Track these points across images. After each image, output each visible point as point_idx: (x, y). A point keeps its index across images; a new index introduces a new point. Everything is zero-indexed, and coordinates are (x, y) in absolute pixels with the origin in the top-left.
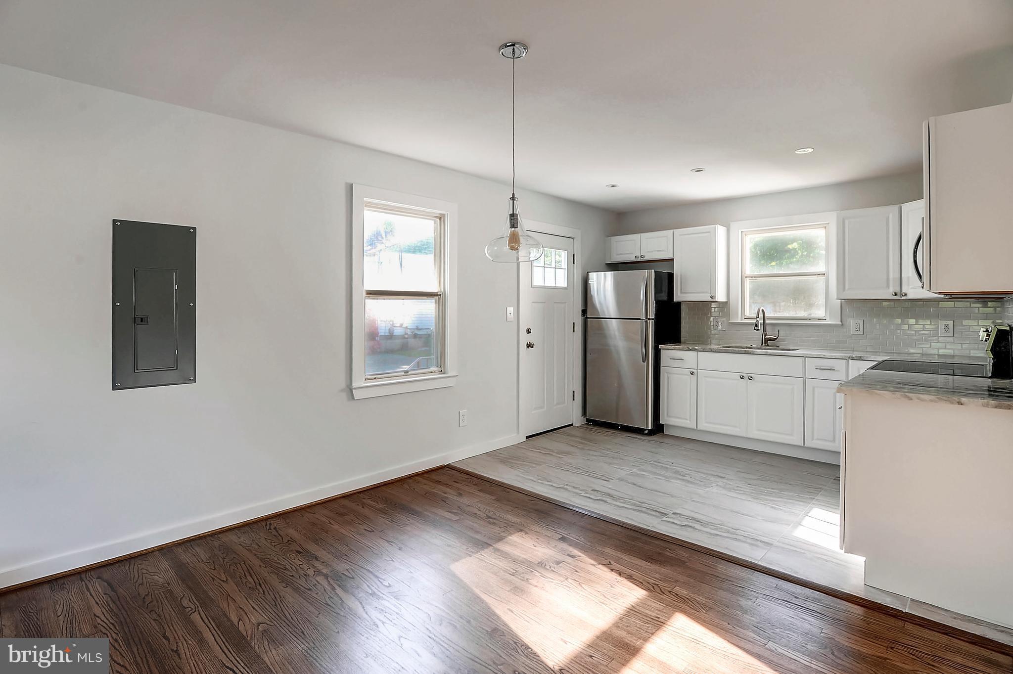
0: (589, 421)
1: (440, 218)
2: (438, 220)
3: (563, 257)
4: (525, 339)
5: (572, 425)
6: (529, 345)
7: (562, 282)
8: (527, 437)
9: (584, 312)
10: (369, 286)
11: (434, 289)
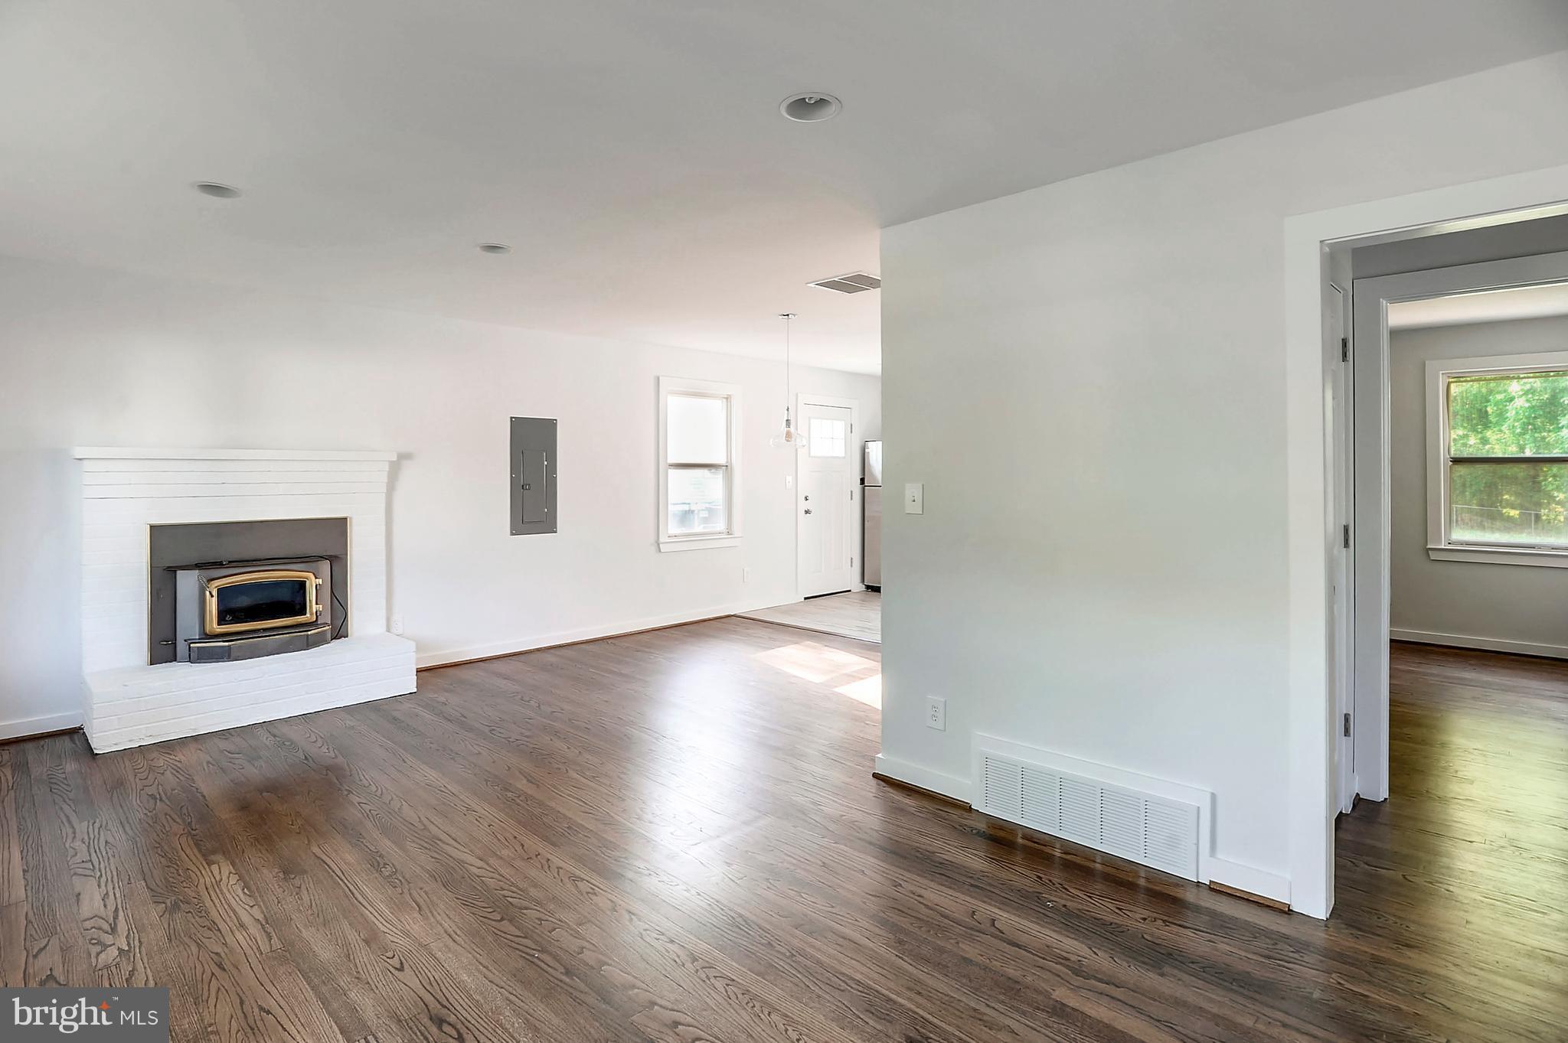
0: (868, 587)
1: (727, 398)
2: (725, 400)
3: (839, 428)
4: (803, 505)
5: (850, 591)
6: (807, 512)
7: (839, 450)
8: (805, 598)
9: (862, 481)
10: (672, 460)
11: (722, 461)
